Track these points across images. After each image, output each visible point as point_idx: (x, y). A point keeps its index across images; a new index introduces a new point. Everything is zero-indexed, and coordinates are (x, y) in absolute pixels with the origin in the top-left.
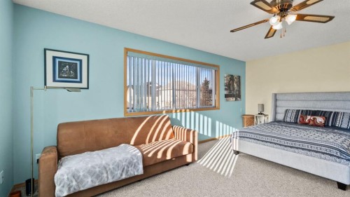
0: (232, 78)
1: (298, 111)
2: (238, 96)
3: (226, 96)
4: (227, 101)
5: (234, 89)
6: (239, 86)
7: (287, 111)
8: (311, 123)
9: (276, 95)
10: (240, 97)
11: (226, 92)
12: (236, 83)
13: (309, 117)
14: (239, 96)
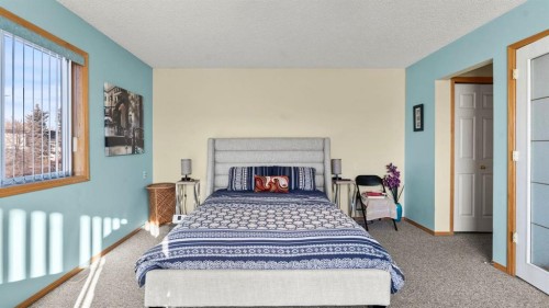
0: (123, 96)
1: (250, 169)
2: (138, 143)
3: (109, 142)
4: (112, 155)
5: (128, 125)
6: (140, 119)
7: (233, 170)
8: (274, 188)
9: (214, 140)
10: (142, 145)
11: (108, 132)
12: (134, 111)
13: (269, 179)
14: (141, 143)
